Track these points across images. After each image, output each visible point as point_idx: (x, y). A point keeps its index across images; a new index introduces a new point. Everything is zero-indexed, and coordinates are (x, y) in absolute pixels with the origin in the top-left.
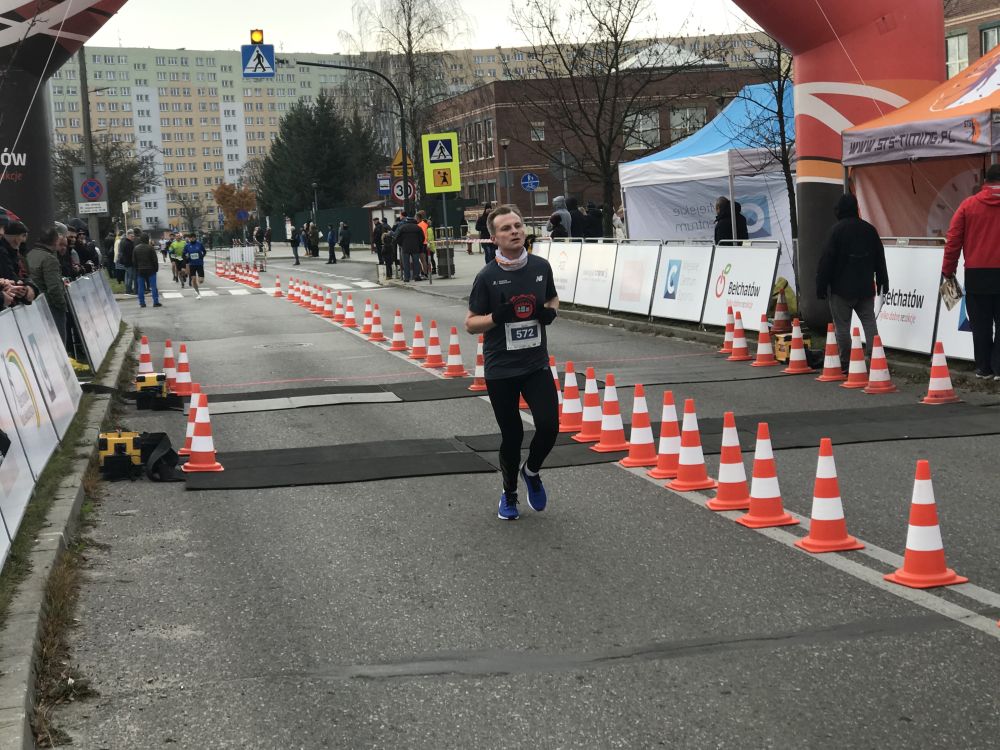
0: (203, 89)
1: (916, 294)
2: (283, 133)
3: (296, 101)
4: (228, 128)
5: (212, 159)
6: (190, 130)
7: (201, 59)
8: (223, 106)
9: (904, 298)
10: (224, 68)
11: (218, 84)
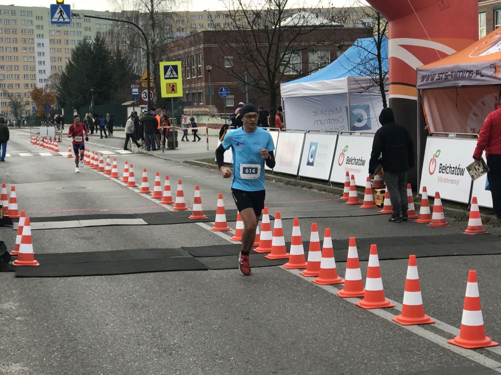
0: (25, 30)
1: (460, 167)
2: (74, 58)
3: (82, 38)
4: (39, 54)
5: (29, 73)
6: (16, 54)
7: (24, 12)
8: (37, 41)
9: (453, 169)
10: (38, 18)
11: (34, 27)
